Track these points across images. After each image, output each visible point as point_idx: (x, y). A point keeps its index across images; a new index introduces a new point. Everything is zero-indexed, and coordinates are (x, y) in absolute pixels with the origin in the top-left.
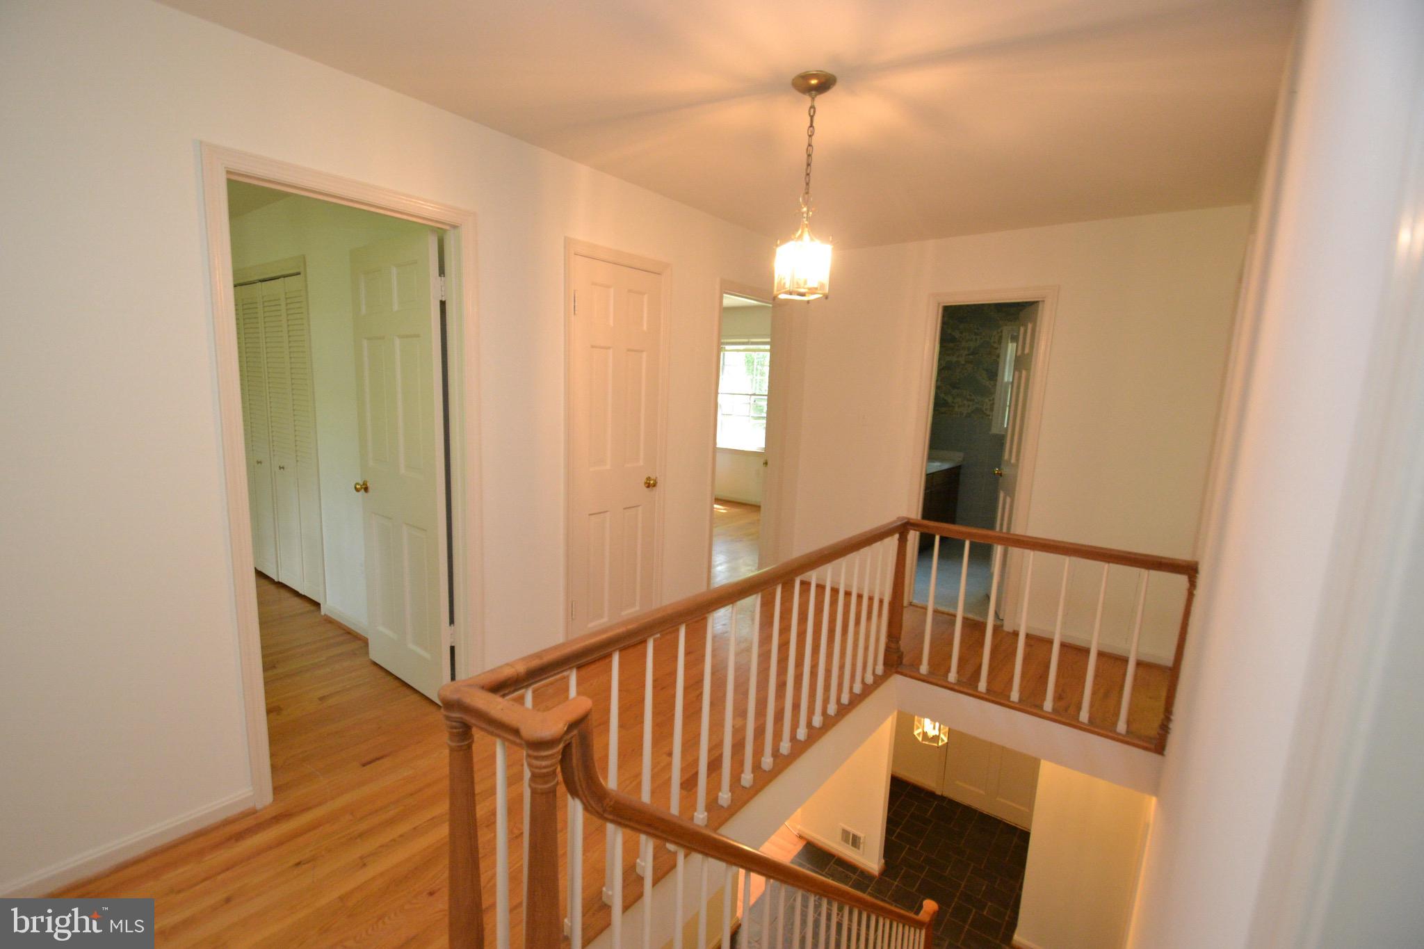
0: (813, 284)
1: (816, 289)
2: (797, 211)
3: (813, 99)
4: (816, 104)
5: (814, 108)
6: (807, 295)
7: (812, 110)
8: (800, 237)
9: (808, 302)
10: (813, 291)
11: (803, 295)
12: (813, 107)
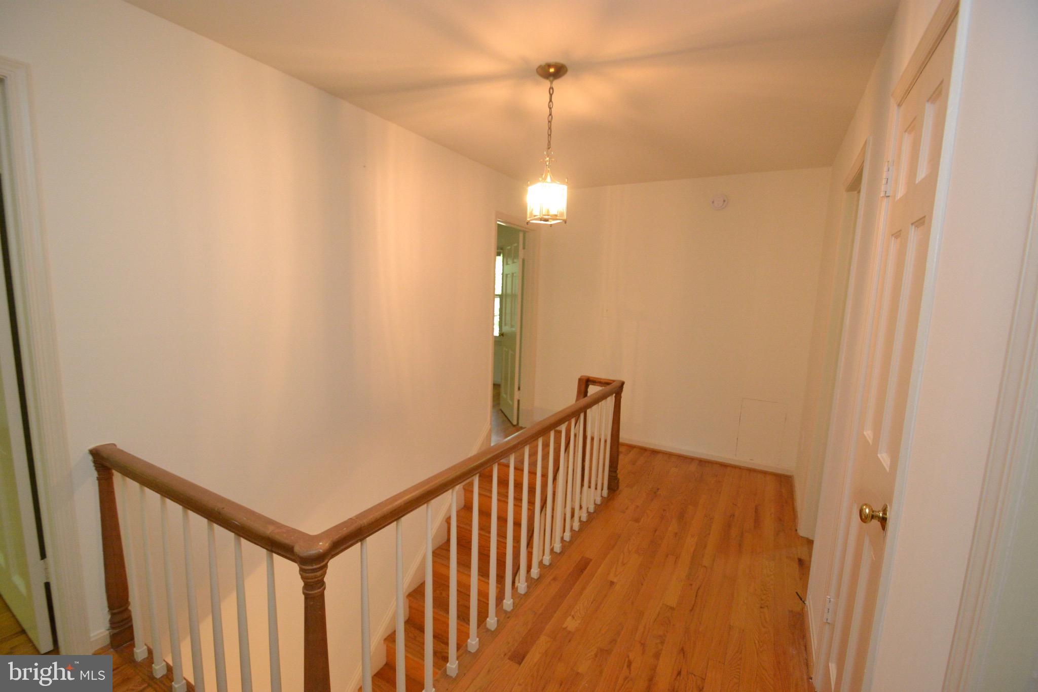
0: (553, 212)
1: (556, 216)
2: (542, 160)
3: (551, 82)
4: (554, 86)
5: (553, 89)
6: (550, 220)
7: (551, 90)
8: (545, 179)
9: (551, 225)
10: (555, 217)
11: (546, 220)
12: (551, 88)
